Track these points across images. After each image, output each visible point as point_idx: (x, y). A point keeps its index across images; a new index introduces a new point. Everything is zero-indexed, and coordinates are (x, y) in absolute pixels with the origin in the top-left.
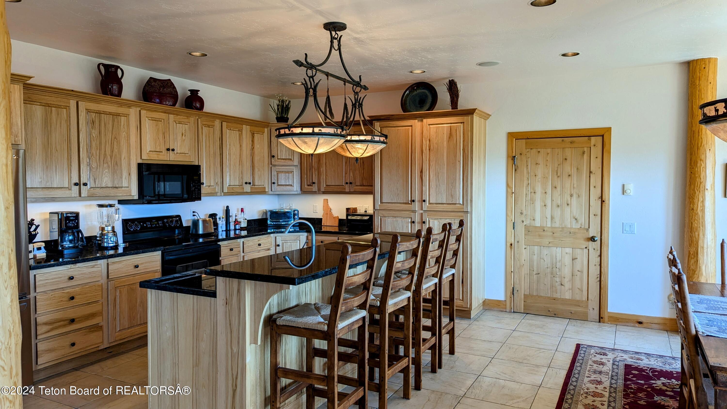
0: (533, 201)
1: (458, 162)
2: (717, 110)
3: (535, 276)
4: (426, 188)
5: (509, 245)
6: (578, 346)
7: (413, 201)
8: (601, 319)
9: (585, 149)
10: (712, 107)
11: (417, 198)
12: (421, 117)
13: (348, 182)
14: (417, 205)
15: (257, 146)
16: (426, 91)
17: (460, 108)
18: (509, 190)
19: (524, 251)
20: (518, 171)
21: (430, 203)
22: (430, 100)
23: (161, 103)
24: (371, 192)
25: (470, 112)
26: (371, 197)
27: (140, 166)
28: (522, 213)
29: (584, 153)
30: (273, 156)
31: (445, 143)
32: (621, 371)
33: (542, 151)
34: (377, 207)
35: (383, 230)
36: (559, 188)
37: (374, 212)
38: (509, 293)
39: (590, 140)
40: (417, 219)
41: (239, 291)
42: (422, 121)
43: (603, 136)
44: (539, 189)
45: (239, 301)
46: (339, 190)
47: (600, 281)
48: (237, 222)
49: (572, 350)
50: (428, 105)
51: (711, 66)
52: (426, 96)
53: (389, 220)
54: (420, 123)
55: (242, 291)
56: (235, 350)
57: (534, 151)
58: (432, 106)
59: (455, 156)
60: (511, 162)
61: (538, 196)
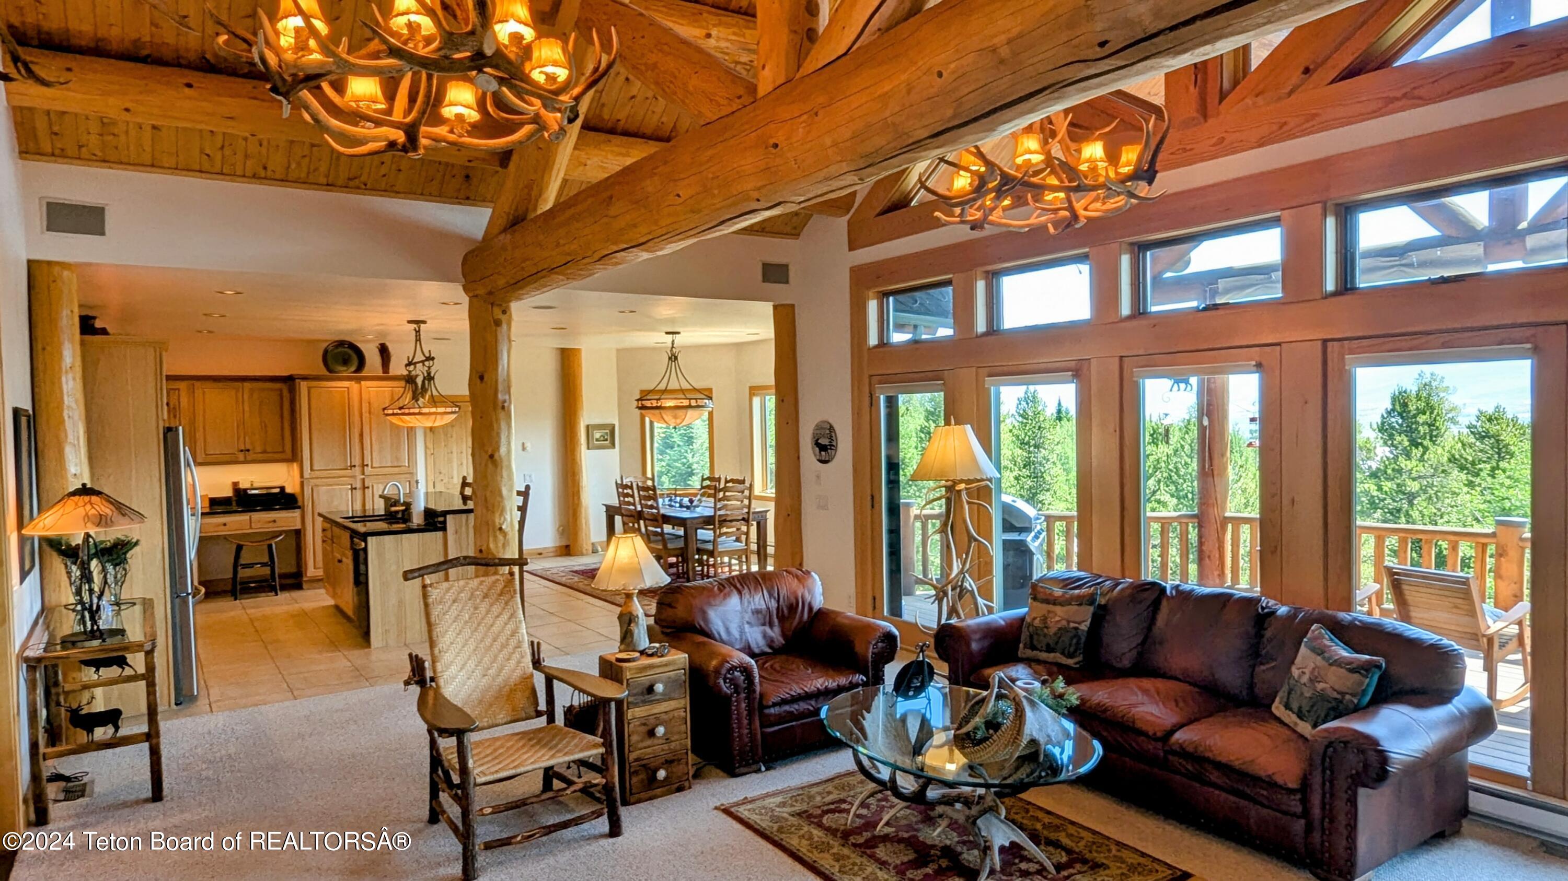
4: (368, 452)
7: (354, 466)
12: (353, 379)
13: (245, 448)
14: (357, 471)
16: (348, 350)
17: (392, 372)
21: (373, 468)
22: (355, 360)
24: (296, 459)
26: (296, 465)
34: (306, 476)
40: (358, 485)
42: (354, 383)
46: (228, 460)
50: (354, 367)
52: (350, 356)
53: (323, 490)
54: (357, 385)
58: (360, 368)
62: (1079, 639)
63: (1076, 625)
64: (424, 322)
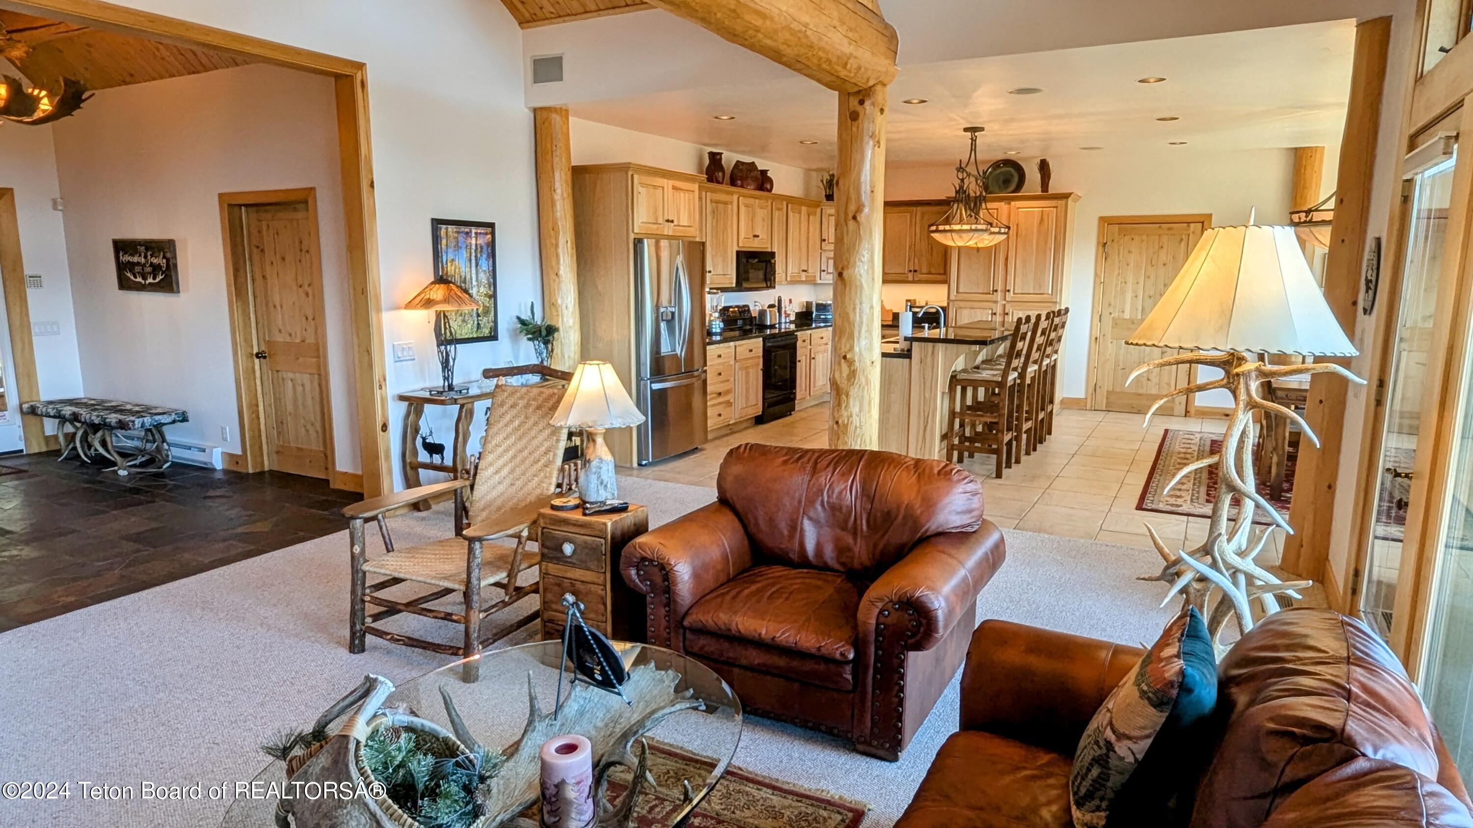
0: (1123, 292)
1: (1048, 250)
2: (1300, 218)
3: (1120, 372)
4: (1011, 278)
5: (1093, 338)
6: (1166, 431)
7: (996, 291)
8: (1187, 413)
9: (1184, 237)
10: (1297, 215)
11: (1000, 288)
12: (1009, 200)
13: (912, 269)
14: (999, 296)
15: (811, 229)
16: (1011, 169)
17: (1051, 191)
18: (1098, 280)
19: (1109, 344)
20: (1109, 259)
21: (1014, 293)
22: (1016, 179)
23: (742, 186)
24: (946, 282)
25: (1066, 196)
26: (945, 287)
27: (738, 253)
28: (1110, 305)
29: (1182, 240)
30: (824, 240)
31: (1035, 230)
32: (1208, 443)
33: (1137, 238)
34: (952, 297)
35: (959, 324)
36: (1152, 278)
37: (948, 304)
38: (1091, 390)
39: (1189, 226)
40: (999, 310)
41: (933, 353)
42: (1009, 204)
43: (1203, 223)
44: (1130, 280)
45: (933, 359)
46: (900, 279)
47: (1189, 375)
48: (788, 315)
49: (1162, 432)
50: (1013, 186)
51: (1318, 156)
52: (1012, 176)
53: (965, 312)
54: (1007, 206)
55: (936, 352)
56: (927, 395)
57: (1127, 238)
58: (1019, 188)
59: (1046, 243)
60: (1101, 248)
61: (1130, 285)
62: (1103, 778)
63: (1112, 738)
64: (982, 129)
